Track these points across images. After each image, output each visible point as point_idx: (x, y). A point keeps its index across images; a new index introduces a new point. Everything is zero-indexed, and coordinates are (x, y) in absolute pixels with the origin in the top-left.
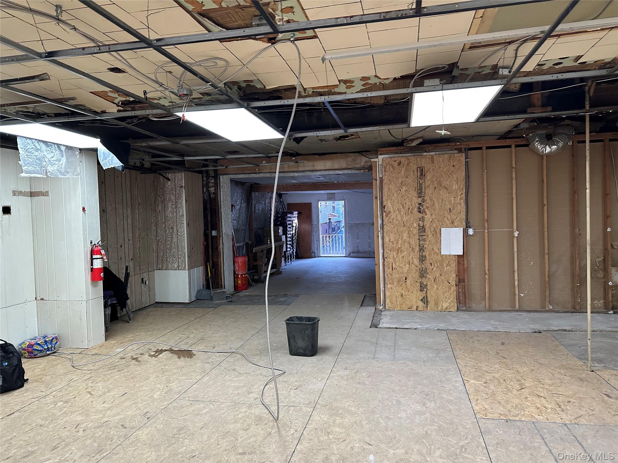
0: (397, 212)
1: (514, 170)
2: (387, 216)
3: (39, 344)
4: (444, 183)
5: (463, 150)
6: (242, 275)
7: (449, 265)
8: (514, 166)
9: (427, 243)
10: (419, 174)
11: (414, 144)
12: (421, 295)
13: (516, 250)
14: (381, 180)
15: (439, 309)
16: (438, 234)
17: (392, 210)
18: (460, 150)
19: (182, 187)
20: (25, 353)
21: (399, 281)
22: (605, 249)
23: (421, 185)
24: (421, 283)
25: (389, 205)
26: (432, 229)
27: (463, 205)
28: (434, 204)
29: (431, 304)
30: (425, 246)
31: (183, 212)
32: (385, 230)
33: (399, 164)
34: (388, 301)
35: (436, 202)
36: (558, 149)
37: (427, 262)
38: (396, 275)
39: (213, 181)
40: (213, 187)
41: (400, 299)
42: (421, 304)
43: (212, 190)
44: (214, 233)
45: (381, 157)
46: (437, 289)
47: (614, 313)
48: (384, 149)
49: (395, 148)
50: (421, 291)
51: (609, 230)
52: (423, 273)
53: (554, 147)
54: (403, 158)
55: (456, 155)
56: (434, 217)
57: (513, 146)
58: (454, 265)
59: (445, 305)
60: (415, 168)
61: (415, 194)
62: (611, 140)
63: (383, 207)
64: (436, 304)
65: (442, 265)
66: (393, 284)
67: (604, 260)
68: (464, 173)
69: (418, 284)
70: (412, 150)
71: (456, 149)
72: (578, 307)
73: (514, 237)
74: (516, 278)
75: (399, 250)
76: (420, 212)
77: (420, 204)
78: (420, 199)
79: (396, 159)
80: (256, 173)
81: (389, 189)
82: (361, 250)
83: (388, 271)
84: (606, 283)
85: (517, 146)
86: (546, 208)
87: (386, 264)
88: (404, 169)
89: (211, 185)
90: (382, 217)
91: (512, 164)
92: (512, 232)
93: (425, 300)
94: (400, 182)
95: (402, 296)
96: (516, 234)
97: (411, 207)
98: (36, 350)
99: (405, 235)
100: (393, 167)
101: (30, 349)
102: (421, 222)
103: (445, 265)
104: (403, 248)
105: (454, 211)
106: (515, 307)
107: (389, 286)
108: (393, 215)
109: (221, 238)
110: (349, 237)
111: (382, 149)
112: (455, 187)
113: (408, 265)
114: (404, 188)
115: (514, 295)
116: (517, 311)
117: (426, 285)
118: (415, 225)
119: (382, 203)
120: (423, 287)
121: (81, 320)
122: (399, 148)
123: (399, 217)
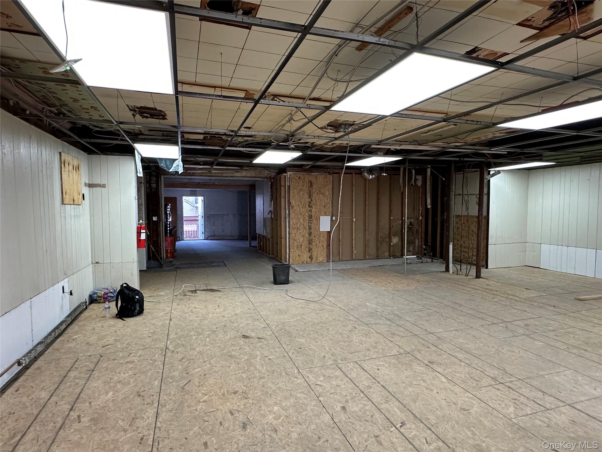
0: (297, 207)
1: (354, 186)
2: (292, 209)
3: (111, 292)
4: (322, 191)
5: (331, 173)
6: (170, 250)
7: (323, 237)
8: (354, 184)
9: (313, 224)
10: (309, 185)
11: (307, 168)
12: (309, 254)
13: (354, 228)
14: (289, 186)
15: (318, 261)
16: (319, 220)
17: (294, 205)
18: (329, 173)
19: (141, 183)
20: (101, 300)
21: (297, 247)
22: (390, 228)
23: (310, 191)
24: (309, 248)
25: (293, 202)
26: (315, 217)
27: (331, 204)
28: (316, 203)
29: (314, 260)
30: (312, 226)
31: (142, 202)
32: (291, 217)
33: (299, 178)
34: (291, 259)
35: (318, 201)
36: (374, 177)
37: (313, 235)
38: (295, 244)
39: (155, 179)
40: (155, 183)
41: (298, 258)
42: (309, 260)
43: (154, 186)
44: (155, 219)
45: (289, 173)
46: (317, 250)
47: (393, 258)
48: (290, 168)
49: (296, 169)
50: (309, 252)
51: (392, 218)
52: (310, 242)
53: (374, 176)
54: (301, 174)
55: (328, 176)
56: (316, 210)
57: (354, 173)
58: (326, 237)
59: (321, 259)
60: (307, 181)
61: (307, 196)
62: (393, 175)
63: (289, 203)
64: (317, 259)
65: (320, 237)
66: (294, 249)
67: (389, 233)
68: (332, 186)
69: (308, 248)
70: (306, 171)
71: (328, 173)
72: (379, 256)
73: (353, 221)
74: (354, 243)
75: (298, 229)
76: (309, 207)
77: (310, 202)
78: (310, 200)
79: (297, 175)
80: (190, 175)
81: (294, 192)
82: (216, 234)
83: (292, 241)
84: (390, 244)
85: (355, 174)
86: (367, 206)
87: (290, 237)
88: (301, 182)
89: (152, 182)
90: (289, 209)
91: (352, 183)
92: (352, 219)
93: (311, 258)
94: (299, 189)
95: (299, 256)
96: (354, 220)
97: (305, 204)
98: (110, 296)
99: (302, 220)
100: (295, 179)
101: (106, 296)
102: (310, 213)
103: (321, 237)
104: (300, 228)
105: (327, 207)
106: (352, 258)
107: (292, 250)
108: (295, 208)
109: (161, 223)
110: (207, 225)
111: (289, 168)
112: (327, 193)
113: (302, 238)
114: (302, 193)
115: (353, 252)
116: (354, 260)
117: (312, 249)
118: (307, 214)
119: (289, 200)
120: (310, 250)
121: (132, 275)
122: (299, 169)
123: (298, 209)
